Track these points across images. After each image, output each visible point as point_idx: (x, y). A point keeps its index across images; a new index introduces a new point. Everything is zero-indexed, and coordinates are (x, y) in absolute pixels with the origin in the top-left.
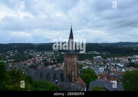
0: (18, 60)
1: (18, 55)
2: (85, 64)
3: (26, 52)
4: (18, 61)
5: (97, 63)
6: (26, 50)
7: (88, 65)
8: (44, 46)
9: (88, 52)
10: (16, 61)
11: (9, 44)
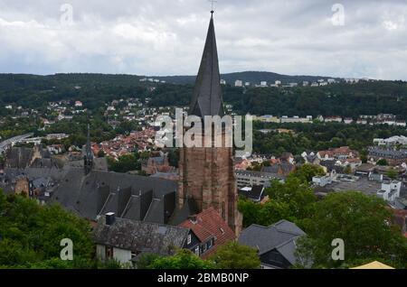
0: (81, 135)
1: (84, 118)
2: (330, 166)
3: (113, 108)
4: (80, 139)
5: (383, 163)
6: (115, 101)
7: (339, 170)
8: (180, 86)
9: (355, 120)
10: (73, 141)
11: (56, 75)
